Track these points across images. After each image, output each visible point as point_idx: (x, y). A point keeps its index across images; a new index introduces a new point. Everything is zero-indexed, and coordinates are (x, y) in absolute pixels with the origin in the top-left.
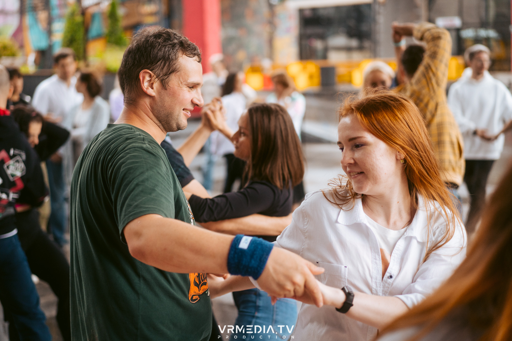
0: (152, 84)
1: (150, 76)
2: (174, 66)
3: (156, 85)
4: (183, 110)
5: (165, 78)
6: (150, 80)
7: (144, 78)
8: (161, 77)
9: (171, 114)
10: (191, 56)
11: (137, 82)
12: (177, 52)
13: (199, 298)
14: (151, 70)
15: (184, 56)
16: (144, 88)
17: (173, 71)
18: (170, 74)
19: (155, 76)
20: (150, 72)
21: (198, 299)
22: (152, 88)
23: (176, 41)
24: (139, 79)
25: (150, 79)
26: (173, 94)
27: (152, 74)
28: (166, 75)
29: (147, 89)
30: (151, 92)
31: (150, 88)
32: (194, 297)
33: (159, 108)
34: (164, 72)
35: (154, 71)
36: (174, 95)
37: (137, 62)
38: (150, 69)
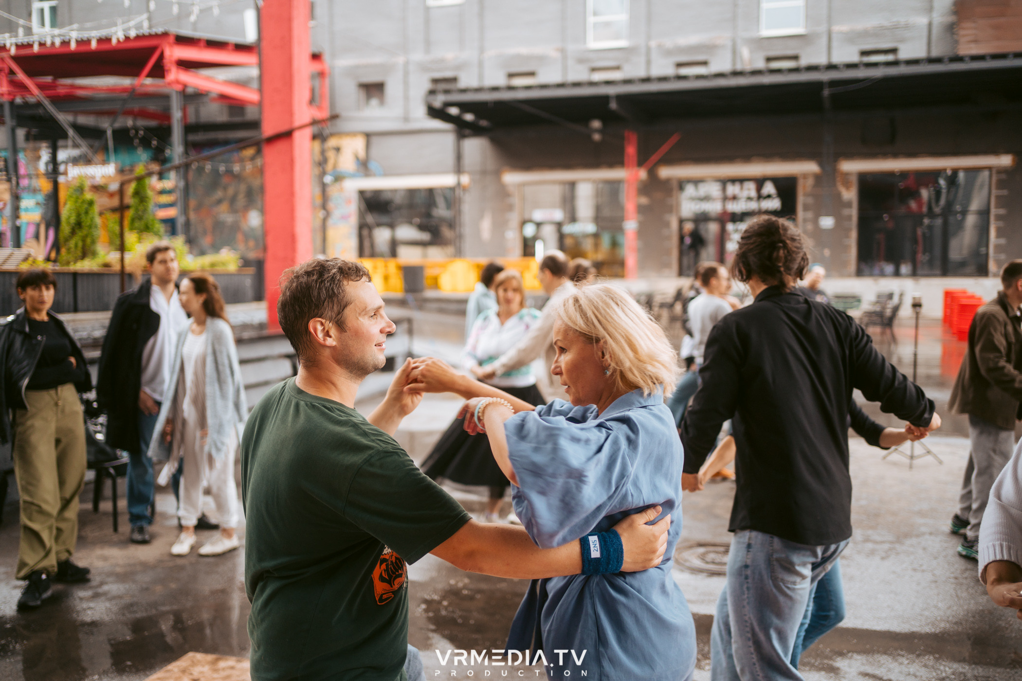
0: (328, 332)
1: (322, 324)
2: (345, 299)
3: (333, 332)
4: (375, 345)
5: (339, 318)
6: (324, 329)
7: (315, 330)
8: (335, 318)
9: (362, 359)
10: (358, 278)
11: (308, 337)
12: (340, 282)
13: (393, 596)
14: (320, 317)
15: (350, 282)
16: (321, 341)
17: (345, 306)
18: (343, 311)
19: (328, 322)
20: (320, 319)
21: (391, 597)
22: (330, 337)
23: (334, 271)
24: (310, 332)
25: (323, 327)
26: (356, 335)
27: (323, 321)
28: (339, 313)
29: (324, 340)
30: (330, 342)
31: (328, 338)
32: (384, 596)
33: (345, 357)
34: (336, 311)
35: (323, 316)
36: (358, 334)
37: (299, 313)
38: (319, 315)
